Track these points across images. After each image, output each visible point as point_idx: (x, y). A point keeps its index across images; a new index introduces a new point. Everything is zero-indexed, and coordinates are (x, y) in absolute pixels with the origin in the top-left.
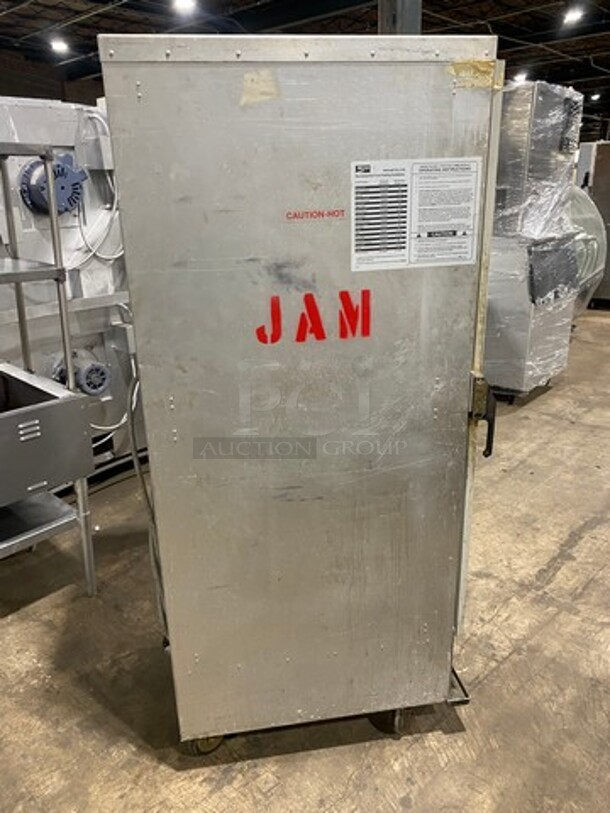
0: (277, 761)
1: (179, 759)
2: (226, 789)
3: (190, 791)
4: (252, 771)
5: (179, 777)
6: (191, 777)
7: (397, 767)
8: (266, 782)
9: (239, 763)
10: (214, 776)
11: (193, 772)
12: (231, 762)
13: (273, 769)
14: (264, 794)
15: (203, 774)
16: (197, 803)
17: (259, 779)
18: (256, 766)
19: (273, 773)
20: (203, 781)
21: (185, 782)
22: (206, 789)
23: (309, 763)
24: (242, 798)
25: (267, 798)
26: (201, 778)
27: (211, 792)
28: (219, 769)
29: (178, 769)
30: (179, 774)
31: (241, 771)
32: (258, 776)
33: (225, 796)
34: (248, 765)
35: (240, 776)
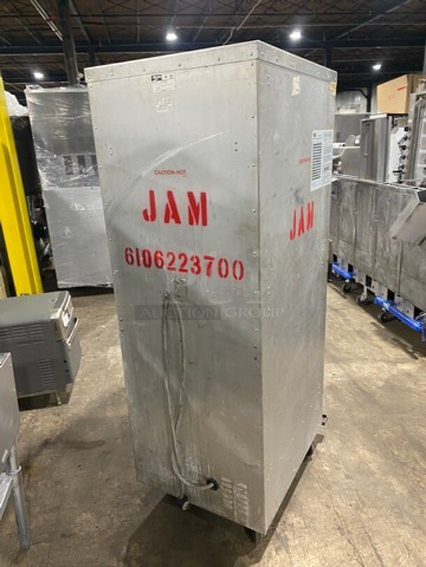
0: (289, 510)
1: (251, 557)
2: (291, 543)
3: (279, 562)
4: (287, 526)
5: (264, 563)
6: (269, 557)
7: (327, 469)
8: (299, 523)
9: (277, 529)
10: (277, 545)
11: (266, 554)
12: (273, 532)
13: (293, 515)
14: (306, 527)
15: (271, 550)
16: (290, 562)
17: (295, 525)
18: (285, 522)
19: (295, 517)
20: (276, 551)
21: (271, 561)
22: (283, 554)
23: (300, 498)
24: (302, 538)
25: (309, 527)
26: (274, 553)
27: (288, 552)
28: (273, 540)
29: (258, 561)
30: (261, 562)
31: (283, 531)
32: (293, 524)
33: (295, 546)
34: (281, 525)
35: (286, 533)
